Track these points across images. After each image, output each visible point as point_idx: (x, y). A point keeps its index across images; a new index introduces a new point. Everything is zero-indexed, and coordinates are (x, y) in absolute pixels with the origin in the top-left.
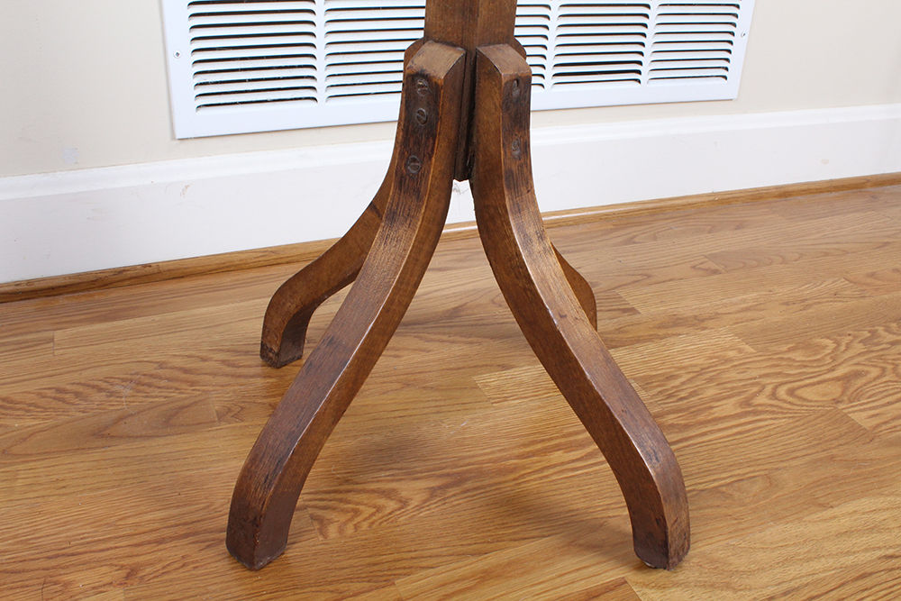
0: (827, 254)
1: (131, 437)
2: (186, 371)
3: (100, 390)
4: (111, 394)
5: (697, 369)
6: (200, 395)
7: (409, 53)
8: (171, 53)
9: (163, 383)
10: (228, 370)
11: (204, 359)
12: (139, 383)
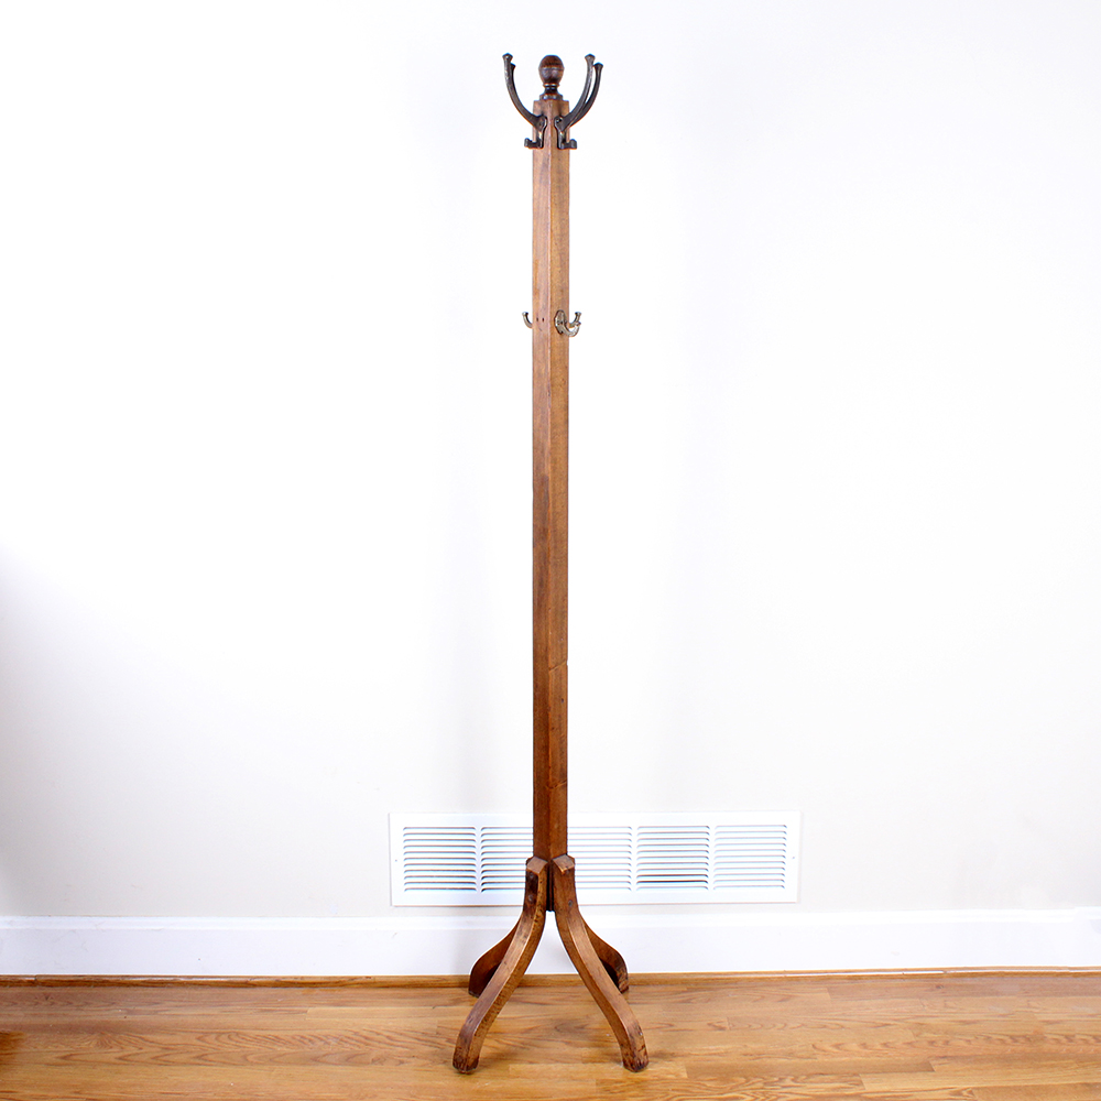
0: (825, 1027)
1: (329, 1064)
2: (366, 1038)
3: (321, 1040)
4: (326, 1043)
6: (368, 1050)
7: (527, 862)
8: (393, 860)
9: (354, 1042)
10: (388, 1041)
11: (378, 1034)
12: (341, 1040)
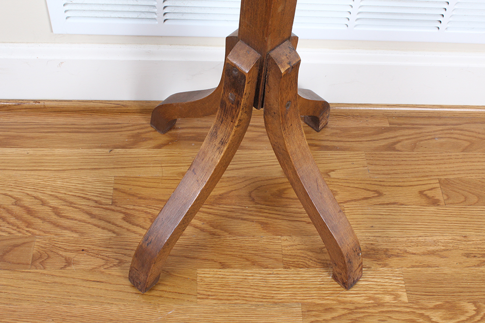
2: (29, 211)
5: (351, 307)
6: (29, 236)
9: (12, 219)
10: (54, 217)
11: (43, 203)
